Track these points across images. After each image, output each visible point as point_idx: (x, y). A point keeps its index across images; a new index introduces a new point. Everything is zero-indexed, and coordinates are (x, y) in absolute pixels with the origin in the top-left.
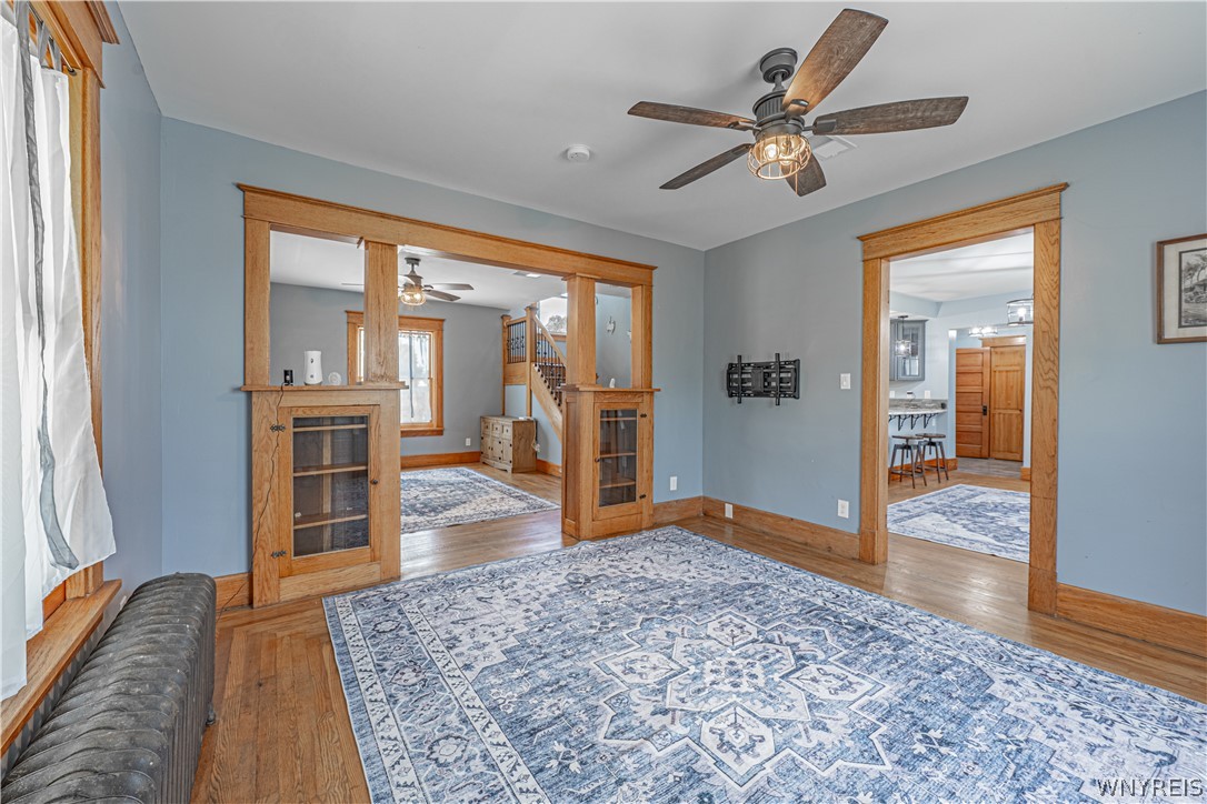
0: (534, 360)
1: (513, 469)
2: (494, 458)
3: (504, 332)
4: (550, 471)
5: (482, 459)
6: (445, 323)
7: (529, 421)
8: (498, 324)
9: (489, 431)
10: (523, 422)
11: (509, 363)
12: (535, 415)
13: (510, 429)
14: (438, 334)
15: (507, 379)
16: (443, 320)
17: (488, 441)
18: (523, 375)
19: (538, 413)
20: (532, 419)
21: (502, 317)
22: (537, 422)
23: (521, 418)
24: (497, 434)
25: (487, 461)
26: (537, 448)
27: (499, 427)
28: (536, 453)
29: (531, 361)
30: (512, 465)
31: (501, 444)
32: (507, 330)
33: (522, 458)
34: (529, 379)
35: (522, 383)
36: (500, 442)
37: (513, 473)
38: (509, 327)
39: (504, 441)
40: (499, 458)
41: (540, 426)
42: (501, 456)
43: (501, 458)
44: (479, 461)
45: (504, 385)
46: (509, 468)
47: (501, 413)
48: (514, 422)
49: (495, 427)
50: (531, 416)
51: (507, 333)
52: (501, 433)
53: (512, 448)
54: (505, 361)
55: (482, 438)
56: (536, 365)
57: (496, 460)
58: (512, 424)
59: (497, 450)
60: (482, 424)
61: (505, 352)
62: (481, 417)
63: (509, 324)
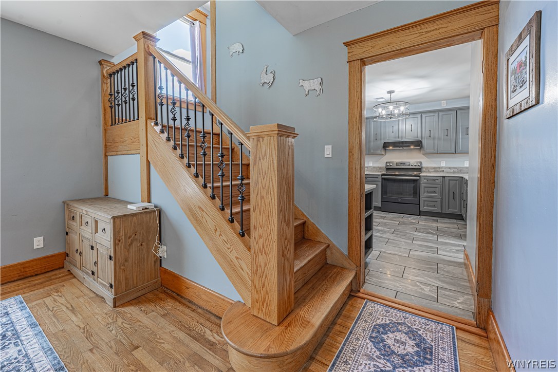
0: (153, 117)
1: (115, 300)
2: (83, 268)
3: (103, 82)
4: (189, 294)
7: (146, 211)
8: (95, 72)
9: (75, 225)
11: (114, 123)
12: (156, 200)
13: (109, 230)
15: (109, 148)
17: (74, 237)
18: (136, 140)
19: (161, 197)
20: (151, 206)
21: (100, 63)
22: (160, 212)
23: (133, 208)
24: (87, 232)
25: (74, 270)
26: (162, 252)
27: (90, 222)
29: (148, 118)
30: (113, 290)
31: (95, 251)
32: (109, 80)
33: (135, 274)
34: (145, 145)
35: (133, 152)
36: (92, 248)
37: (115, 307)
38: (110, 75)
39: (99, 246)
40: (93, 273)
41: (166, 216)
42: (95, 269)
43: (96, 274)
44: (63, 267)
45: (106, 156)
46: (109, 295)
47: (103, 193)
48: (114, 218)
49: (85, 220)
50: (149, 202)
51: (109, 84)
52: (94, 232)
53: (113, 262)
54: (105, 123)
55: (67, 234)
56: (156, 124)
57: (87, 273)
58: (112, 221)
59: (89, 257)
60: (67, 213)
61: (105, 110)
62: (63, 202)
63: (111, 71)
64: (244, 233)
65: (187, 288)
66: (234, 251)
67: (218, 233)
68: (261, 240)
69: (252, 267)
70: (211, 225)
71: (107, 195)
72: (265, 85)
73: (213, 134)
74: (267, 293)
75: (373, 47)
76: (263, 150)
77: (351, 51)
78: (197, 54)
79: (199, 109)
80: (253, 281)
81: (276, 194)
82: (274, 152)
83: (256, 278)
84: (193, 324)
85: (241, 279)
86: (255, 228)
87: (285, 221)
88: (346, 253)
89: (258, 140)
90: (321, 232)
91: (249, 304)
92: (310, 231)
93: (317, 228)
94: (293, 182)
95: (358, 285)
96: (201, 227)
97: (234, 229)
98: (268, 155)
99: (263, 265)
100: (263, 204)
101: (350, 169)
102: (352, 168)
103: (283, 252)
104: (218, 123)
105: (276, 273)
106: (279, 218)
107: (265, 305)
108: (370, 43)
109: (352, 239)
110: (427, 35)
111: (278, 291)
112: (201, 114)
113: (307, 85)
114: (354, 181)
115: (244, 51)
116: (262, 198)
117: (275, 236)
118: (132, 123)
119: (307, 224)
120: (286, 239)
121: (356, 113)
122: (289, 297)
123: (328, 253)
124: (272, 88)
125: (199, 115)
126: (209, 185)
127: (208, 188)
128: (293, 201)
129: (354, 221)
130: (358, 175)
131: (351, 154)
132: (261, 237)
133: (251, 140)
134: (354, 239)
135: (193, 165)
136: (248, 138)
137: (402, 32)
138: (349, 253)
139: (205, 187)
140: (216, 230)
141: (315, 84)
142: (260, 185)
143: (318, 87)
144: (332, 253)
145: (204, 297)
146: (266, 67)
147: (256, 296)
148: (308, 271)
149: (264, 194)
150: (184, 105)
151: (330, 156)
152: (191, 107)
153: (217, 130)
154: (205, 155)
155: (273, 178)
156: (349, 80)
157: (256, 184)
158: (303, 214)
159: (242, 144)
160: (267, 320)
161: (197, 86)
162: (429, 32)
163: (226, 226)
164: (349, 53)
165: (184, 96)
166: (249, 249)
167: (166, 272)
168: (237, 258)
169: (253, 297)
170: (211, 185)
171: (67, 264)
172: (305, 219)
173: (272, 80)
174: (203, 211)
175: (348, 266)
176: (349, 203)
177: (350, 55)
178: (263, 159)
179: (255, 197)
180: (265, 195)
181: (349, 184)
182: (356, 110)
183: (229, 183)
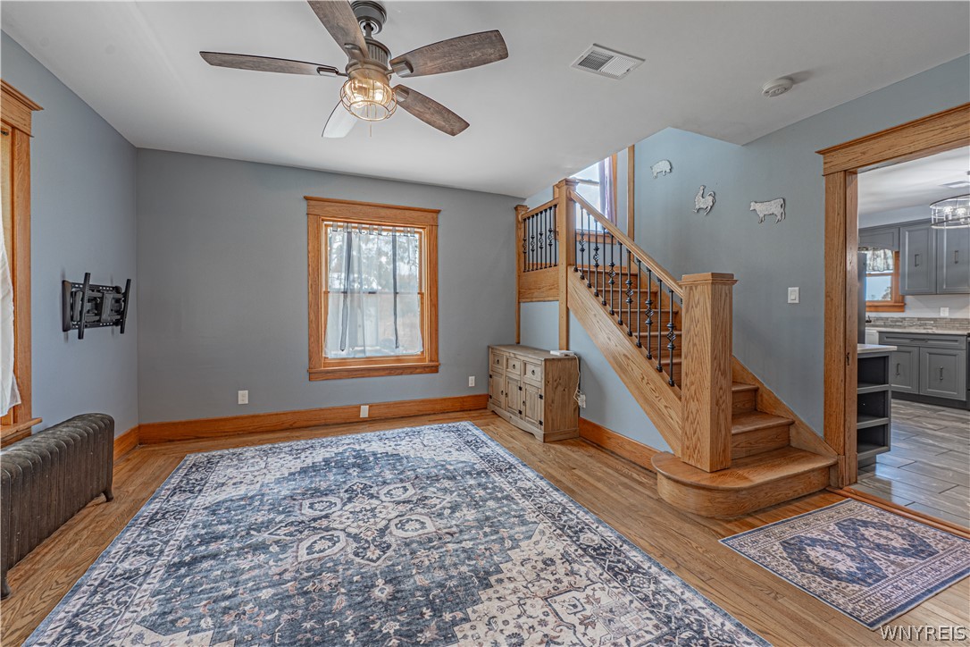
1: (545, 436)
2: (509, 408)
3: (518, 228)
4: (611, 445)
5: (491, 406)
6: (441, 217)
7: (567, 358)
8: (511, 217)
9: (501, 368)
10: (559, 360)
11: (527, 270)
12: (575, 348)
13: (539, 371)
14: (431, 232)
15: (524, 294)
16: (438, 212)
17: (501, 381)
18: (555, 286)
19: (581, 345)
20: (571, 353)
21: (516, 208)
22: (580, 359)
23: (554, 354)
24: (515, 374)
25: (498, 410)
26: (581, 401)
27: (518, 364)
28: (579, 408)
29: (569, 264)
30: (543, 427)
31: (523, 392)
32: (523, 225)
33: (559, 418)
34: (565, 292)
35: (551, 299)
36: (520, 389)
37: (544, 442)
38: (525, 220)
39: (528, 387)
40: (520, 412)
41: (586, 364)
42: (523, 409)
43: (523, 413)
44: (486, 408)
45: (519, 303)
46: (539, 432)
47: (515, 341)
48: (546, 360)
49: (511, 362)
50: (568, 349)
51: (523, 229)
52: (522, 373)
53: (543, 401)
54: (519, 269)
55: (491, 376)
56: (576, 270)
57: (513, 413)
58: (543, 363)
59: (516, 398)
60: (491, 356)
61: (519, 256)
62: (489, 347)
63: (525, 216)
64: (675, 383)
65: (609, 438)
66: (663, 400)
67: (645, 381)
68: (693, 388)
69: (683, 414)
70: (637, 373)
71: (519, 343)
72: (701, 211)
73: (631, 275)
74: (699, 439)
75: (864, 153)
76: (696, 299)
77: (829, 160)
78: (607, 172)
79: (608, 240)
80: (683, 428)
81: (709, 342)
82: (707, 300)
83: (687, 425)
84: (619, 467)
85: (670, 428)
86: (686, 375)
87: (720, 369)
88: (821, 434)
89: (691, 289)
90: (781, 403)
91: (679, 454)
92: (764, 401)
93: (775, 397)
94: (731, 331)
95: (840, 480)
96: (626, 376)
97: (663, 378)
98: (701, 304)
99: (694, 412)
100: (695, 351)
101: (828, 319)
102: (831, 319)
103: (718, 401)
104: (636, 261)
105: (709, 420)
106: (712, 365)
107: (696, 451)
108: (859, 148)
109: (831, 415)
110: (955, 130)
111: (711, 438)
112: (610, 246)
113: (761, 209)
114: (833, 335)
115: (673, 170)
116: (695, 345)
117: (708, 383)
118: (544, 270)
119: (760, 391)
120: (721, 388)
121: (836, 243)
122: (724, 451)
123: (793, 432)
124: (711, 214)
125: (608, 247)
126: (634, 334)
127: (634, 337)
128: (731, 351)
129: (834, 390)
130: (840, 327)
131: (828, 299)
132: (692, 384)
133: (684, 288)
134: (834, 416)
135: (617, 313)
136: (680, 286)
137: (912, 130)
138: (825, 435)
139: (630, 335)
140: (643, 378)
141: (774, 207)
142: (692, 332)
143: (777, 210)
144: (798, 433)
145: (628, 447)
146: (702, 188)
147: (687, 443)
148: (756, 442)
149: (697, 341)
150: (593, 239)
151: (797, 301)
152: (600, 240)
153: (635, 269)
154: (631, 302)
155: (707, 326)
156: (826, 199)
157: (688, 332)
158: (755, 379)
159: (672, 292)
160: (699, 467)
161: (606, 217)
162: (958, 126)
163: (655, 375)
164: (825, 163)
165: (593, 228)
166: (680, 399)
167: (585, 422)
168: (666, 407)
169: (683, 445)
170: (637, 334)
171: (492, 405)
172: (757, 385)
173: (711, 204)
174: (629, 359)
175: (823, 451)
176: (826, 365)
177: (827, 166)
178: (696, 307)
179: (686, 344)
180: (697, 343)
181: (826, 339)
182: (836, 240)
183: (658, 333)
